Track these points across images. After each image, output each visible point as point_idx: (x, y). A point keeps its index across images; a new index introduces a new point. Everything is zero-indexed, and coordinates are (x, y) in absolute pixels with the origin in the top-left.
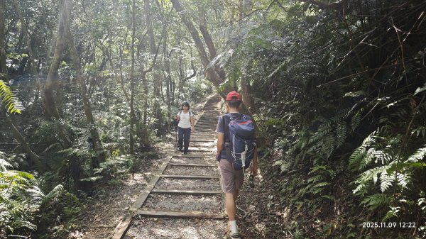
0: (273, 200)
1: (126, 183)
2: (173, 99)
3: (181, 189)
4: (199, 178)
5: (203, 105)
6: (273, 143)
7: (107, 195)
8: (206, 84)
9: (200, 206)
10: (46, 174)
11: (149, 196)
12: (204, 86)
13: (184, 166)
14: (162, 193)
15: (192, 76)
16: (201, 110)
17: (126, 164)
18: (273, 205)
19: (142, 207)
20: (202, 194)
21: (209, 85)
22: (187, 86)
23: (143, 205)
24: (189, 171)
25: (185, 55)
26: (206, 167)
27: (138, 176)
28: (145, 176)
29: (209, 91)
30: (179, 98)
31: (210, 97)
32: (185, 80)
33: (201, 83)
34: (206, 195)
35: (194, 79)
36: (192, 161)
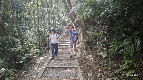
0: (100, 72)
1: (36, 62)
2: (56, 25)
3: (59, 65)
4: (67, 59)
5: (67, 27)
6: (96, 43)
7: (28, 68)
8: (67, 19)
9: (67, 74)
10: (4, 58)
11: (45, 70)
12: (67, 20)
13: (60, 53)
14: (51, 68)
15: (62, 17)
16: (66, 29)
17: (37, 53)
18: (101, 75)
19: (41, 77)
20: (68, 67)
21: (68, 20)
22: (61, 20)
23: (42, 75)
24: (62, 55)
25: (59, 8)
26: (69, 53)
27: (42, 58)
28: (44, 58)
29: (69, 22)
30: (58, 24)
31: (69, 24)
32: (60, 18)
33: (66, 19)
34: (70, 68)
35: (63, 18)
36: (63, 50)
